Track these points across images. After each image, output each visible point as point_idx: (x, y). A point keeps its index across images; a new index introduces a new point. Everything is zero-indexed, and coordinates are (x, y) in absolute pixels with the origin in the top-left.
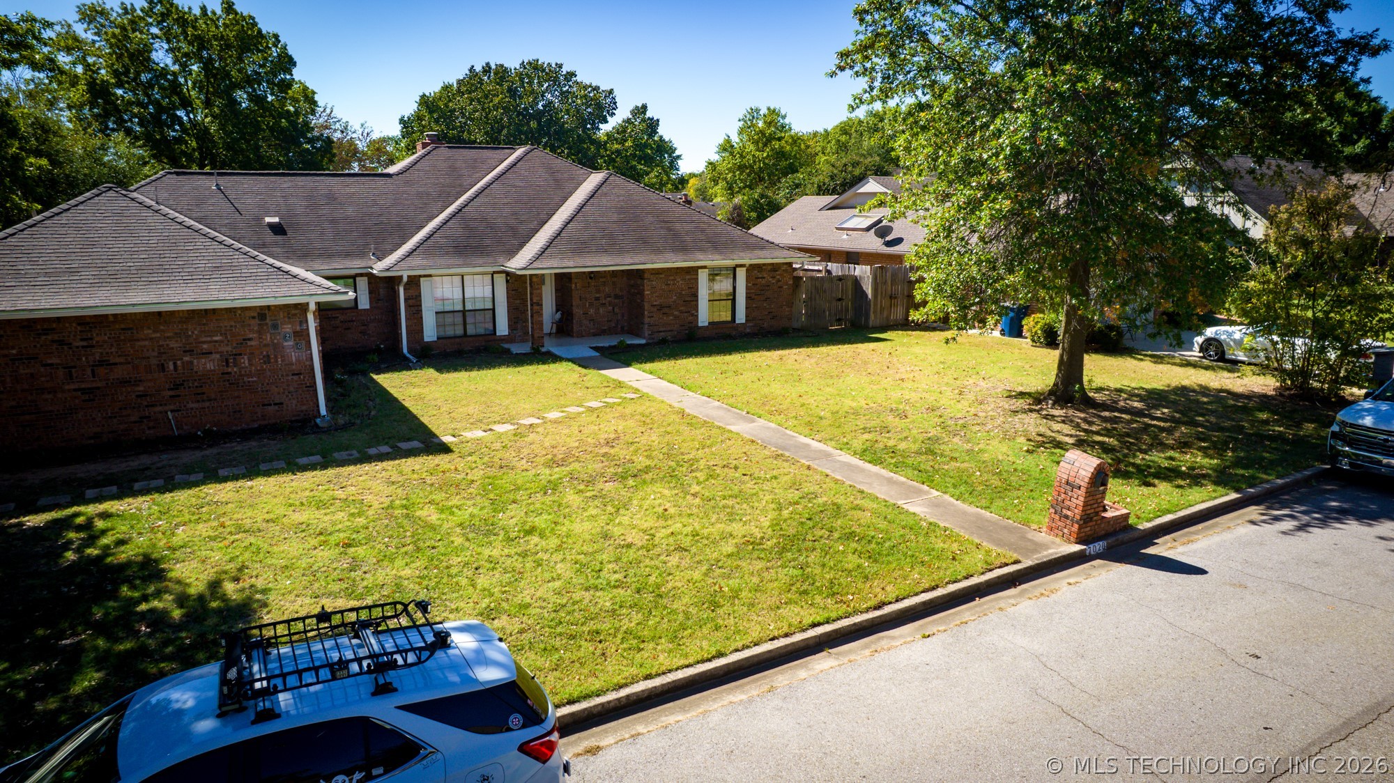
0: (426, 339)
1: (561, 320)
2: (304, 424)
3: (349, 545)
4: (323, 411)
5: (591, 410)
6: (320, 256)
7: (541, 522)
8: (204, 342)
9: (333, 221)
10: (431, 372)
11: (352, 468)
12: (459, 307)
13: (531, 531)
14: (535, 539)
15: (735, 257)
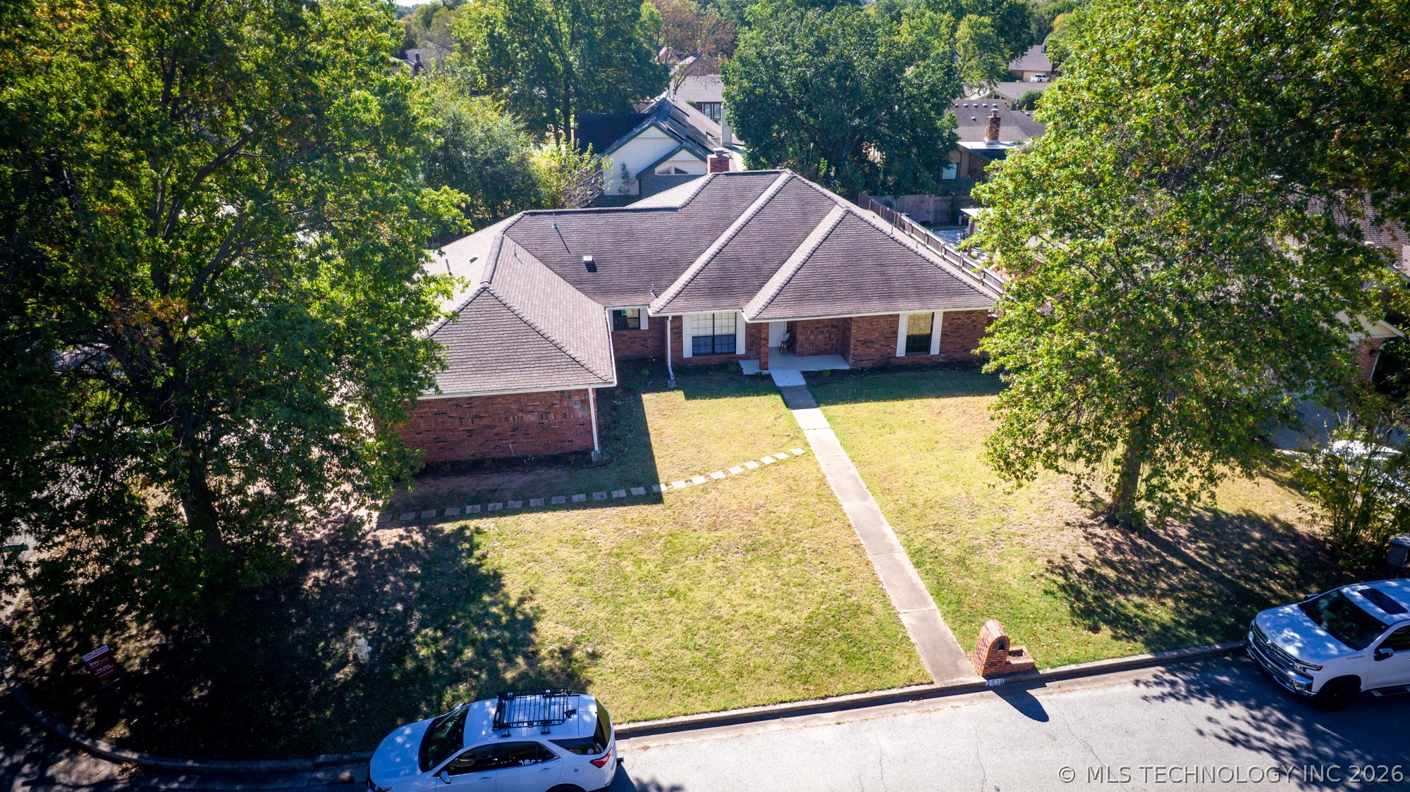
0: (685, 357)
1: (788, 341)
4: (596, 448)
5: (763, 467)
6: (617, 291)
8: (530, 406)
9: (629, 258)
11: (599, 510)
12: (709, 333)
15: (933, 305)
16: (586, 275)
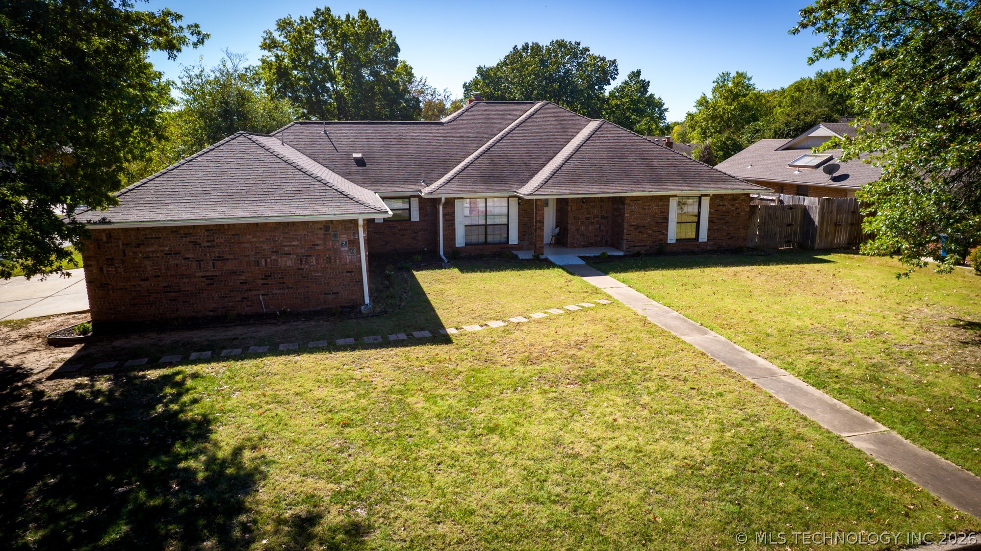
0: (457, 245)
1: (558, 234)
2: (351, 309)
3: (346, 425)
4: (367, 300)
6: (387, 181)
7: (504, 420)
8: (286, 246)
9: (399, 157)
10: (455, 271)
11: (373, 351)
12: (482, 222)
13: (492, 430)
14: (495, 438)
15: (701, 188)
16: (354, 168)
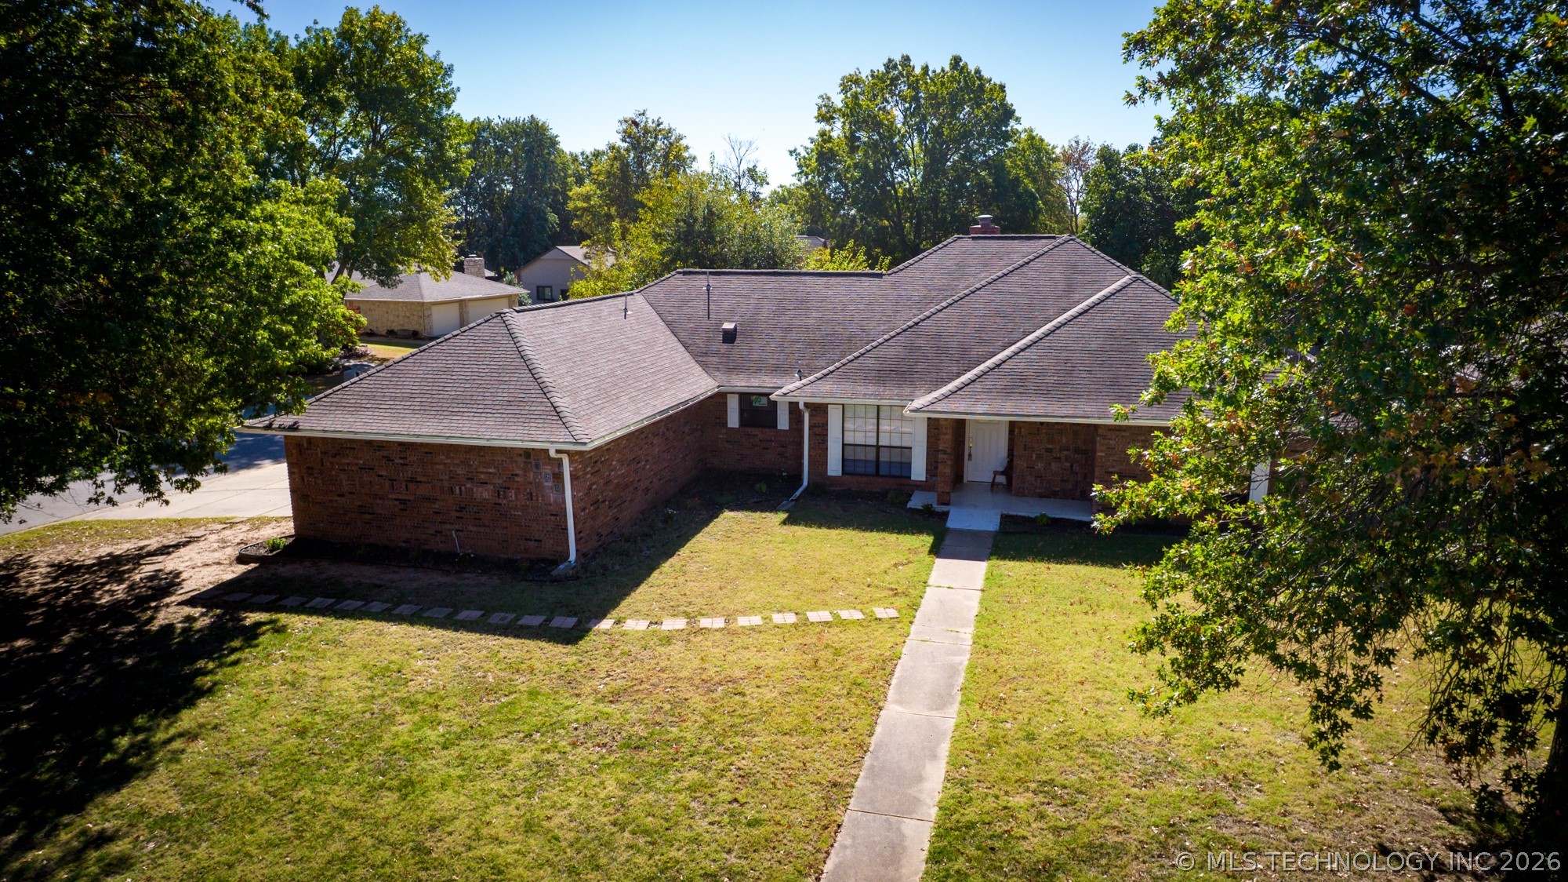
0: (830, 473)
4: (572, 556)
5: (800, 624)
12: (873, 442)
16: (719, 345)
